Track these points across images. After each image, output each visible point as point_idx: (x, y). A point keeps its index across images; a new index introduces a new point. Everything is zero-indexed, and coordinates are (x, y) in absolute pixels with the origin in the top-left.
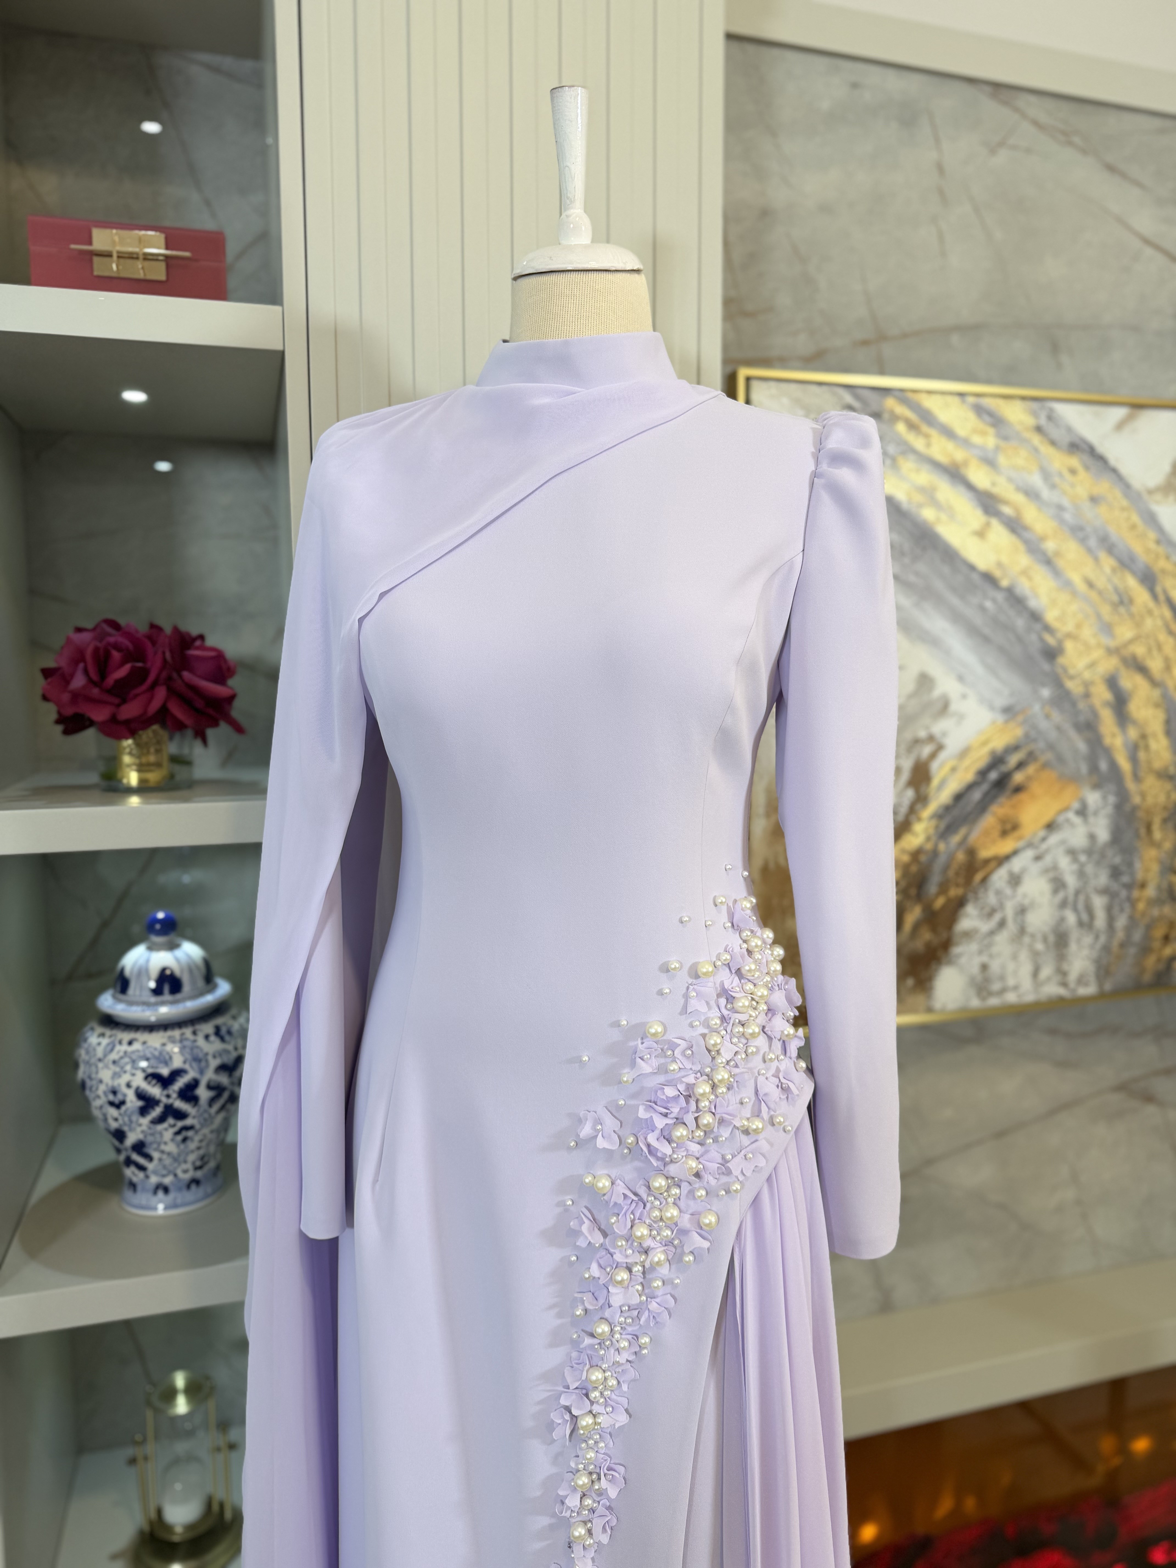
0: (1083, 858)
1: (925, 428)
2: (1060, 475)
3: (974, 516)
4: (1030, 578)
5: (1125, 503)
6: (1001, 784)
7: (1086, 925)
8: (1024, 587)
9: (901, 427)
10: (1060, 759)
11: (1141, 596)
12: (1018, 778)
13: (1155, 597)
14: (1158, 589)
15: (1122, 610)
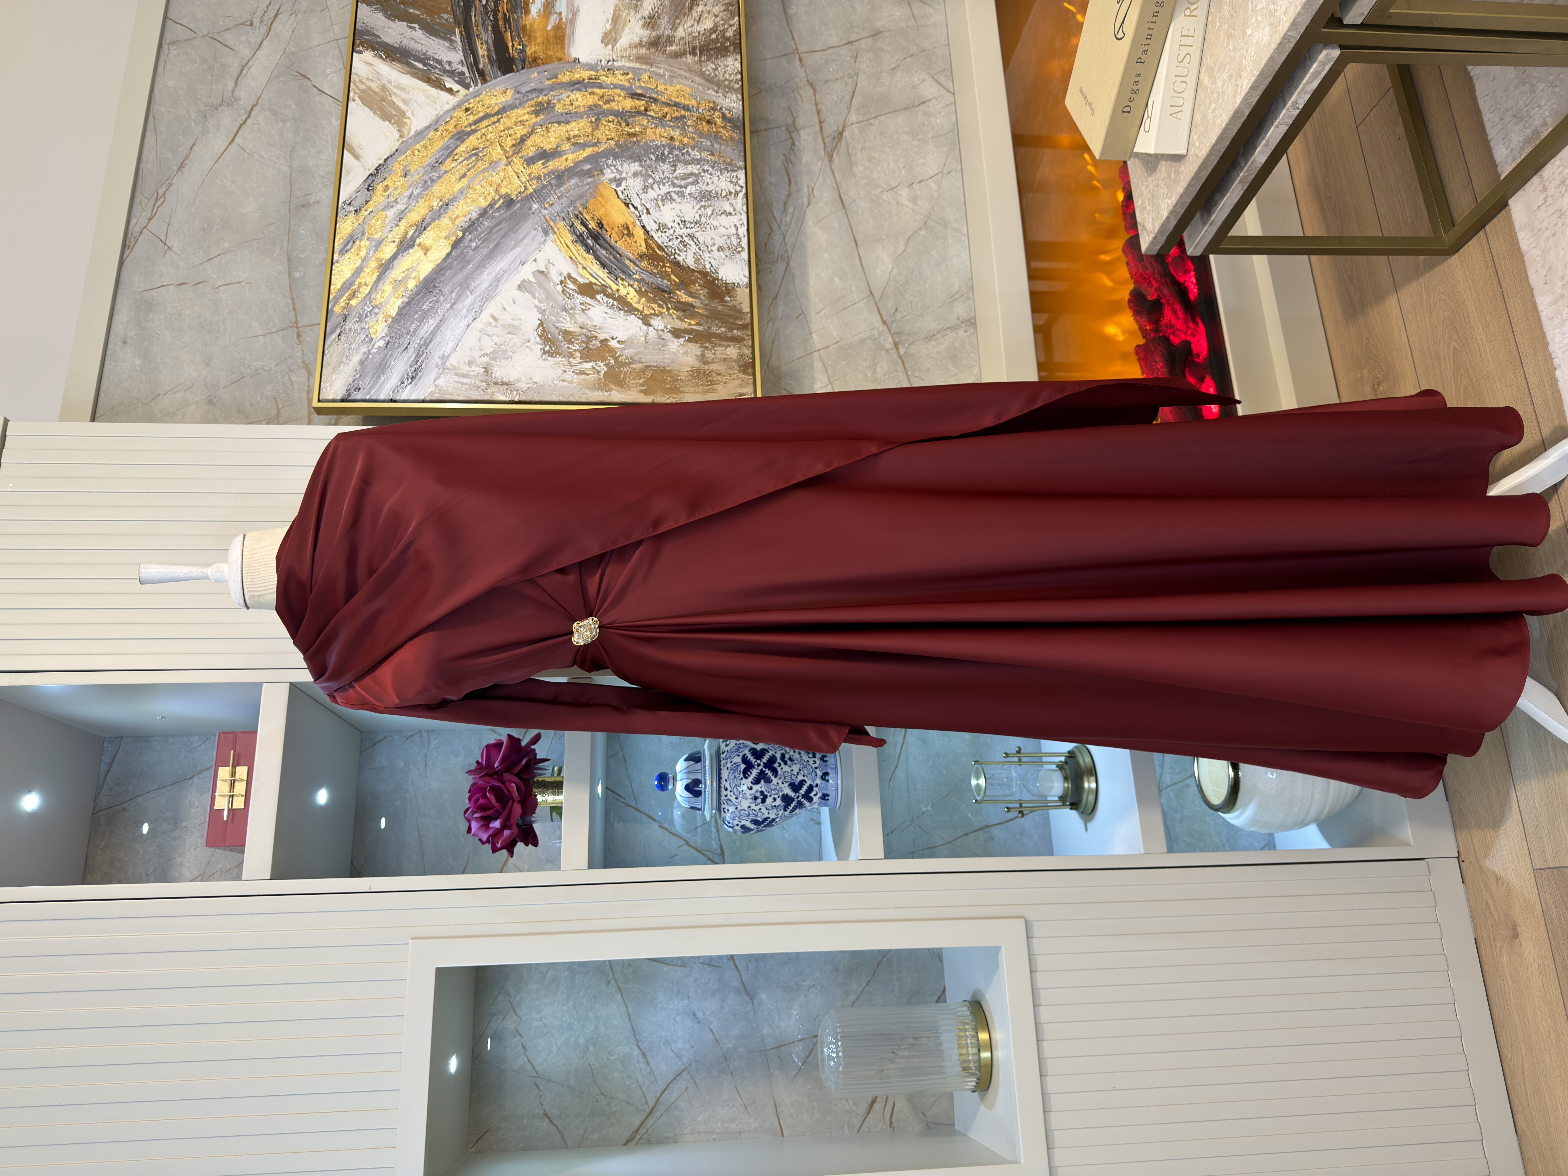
0: (650, 181)
1: (354, 287)
2: (388, 196)
3: (414, 255)
4: (457, 217)
5: (408, 153)
6: (596, 237)
7: (696, 178)
8: (462, 221)
9: (353, 302)
10: (581, 196)
11: (472, 141)
12: (592, 225)
13: (474, 131)
14: (468, 129)
15: (481, 154)
